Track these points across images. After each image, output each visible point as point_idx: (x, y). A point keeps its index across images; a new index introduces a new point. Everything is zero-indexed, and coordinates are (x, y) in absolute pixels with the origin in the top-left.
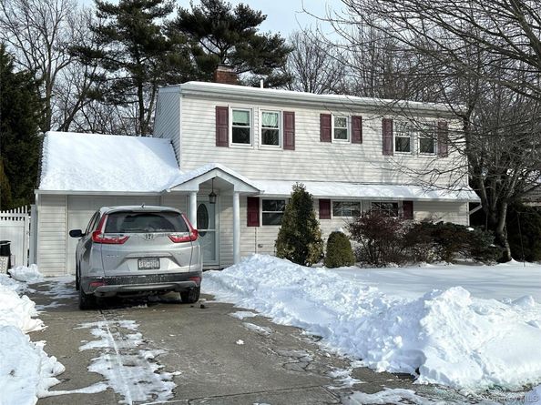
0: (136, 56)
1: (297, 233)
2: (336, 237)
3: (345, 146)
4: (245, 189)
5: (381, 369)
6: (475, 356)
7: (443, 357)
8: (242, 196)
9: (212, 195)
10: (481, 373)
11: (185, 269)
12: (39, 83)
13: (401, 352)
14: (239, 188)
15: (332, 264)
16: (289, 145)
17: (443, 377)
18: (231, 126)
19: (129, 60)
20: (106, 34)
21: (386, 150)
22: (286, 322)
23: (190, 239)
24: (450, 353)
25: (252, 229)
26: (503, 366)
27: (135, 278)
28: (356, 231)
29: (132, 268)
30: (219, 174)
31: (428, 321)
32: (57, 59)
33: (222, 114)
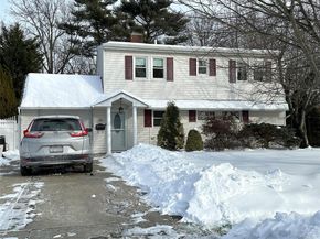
0: (97, 28)
1: (168, 131)
2: (193, 133)
3: (205, 78)
4: (140, 105)
5: (164, 213)
6: (221, 207)
7: (200, 206)
8: (138, 109)
9: (121, 109)
10: (221, 217)
11: (79, 152)
12: (38, 46)
13: (179, 203)
14: (135, 104)
15: (189, 149)
16: (170, 78)
17: (196, 219)
18: (134, 67)
19: (93, 31)
20: (80, 16)
21: (232, 80)
22: (132, 184)
23: (83, 135)
24: (205, 203)
25: (147, 128)
26: (237, 212)
27: (48, 158)
28: (206, 129)
29: (46, 152)
30: (123, 96)
31: (198, 184)
32: (56, 31)
33: (128, 60)
